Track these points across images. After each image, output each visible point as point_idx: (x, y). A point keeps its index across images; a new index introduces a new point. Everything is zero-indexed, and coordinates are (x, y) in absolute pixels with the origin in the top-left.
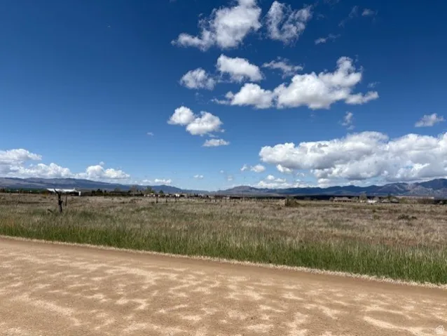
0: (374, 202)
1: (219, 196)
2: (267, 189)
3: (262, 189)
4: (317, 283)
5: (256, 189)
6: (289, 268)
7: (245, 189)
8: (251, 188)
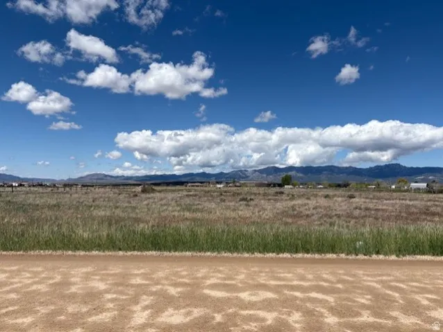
0: (222, 186)
1: (68, 185)
2: (123, 176)
3: (118, 177)
4: (164, 265)
5: (112, 177)
6: (139, 253)
7: (100, 177)
8: (106, 176)
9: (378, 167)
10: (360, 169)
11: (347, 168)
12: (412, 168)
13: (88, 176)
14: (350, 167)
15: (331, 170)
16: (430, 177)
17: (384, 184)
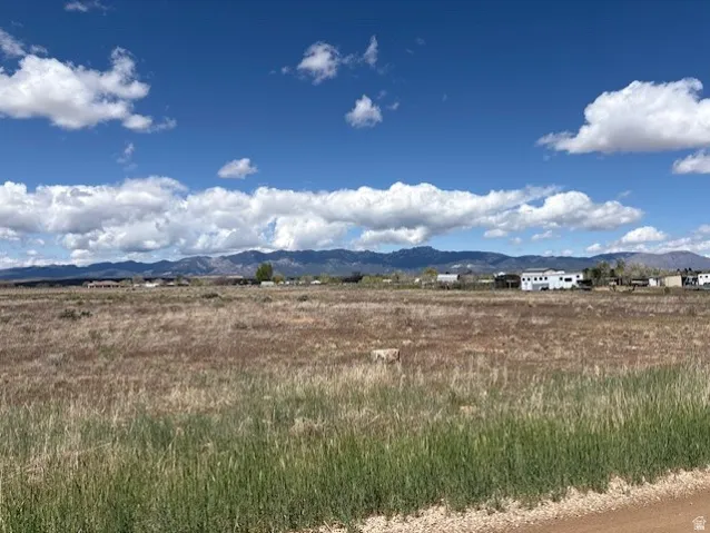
9: (403, 251)
10: (381, 254)
11: (361, 253)
12: (447, 252)
14: (367, 252)
15: (341, 255)
16: (469, 266)
17: (404, 276)
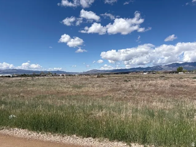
2: (104, 70)
3: (102, 71)
8: (97, 70)
13: (91, 70)
